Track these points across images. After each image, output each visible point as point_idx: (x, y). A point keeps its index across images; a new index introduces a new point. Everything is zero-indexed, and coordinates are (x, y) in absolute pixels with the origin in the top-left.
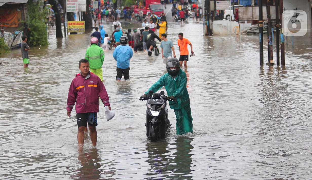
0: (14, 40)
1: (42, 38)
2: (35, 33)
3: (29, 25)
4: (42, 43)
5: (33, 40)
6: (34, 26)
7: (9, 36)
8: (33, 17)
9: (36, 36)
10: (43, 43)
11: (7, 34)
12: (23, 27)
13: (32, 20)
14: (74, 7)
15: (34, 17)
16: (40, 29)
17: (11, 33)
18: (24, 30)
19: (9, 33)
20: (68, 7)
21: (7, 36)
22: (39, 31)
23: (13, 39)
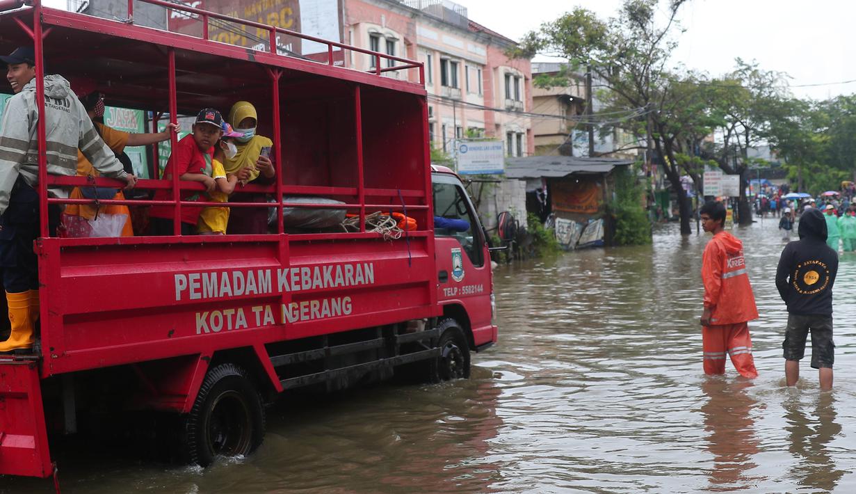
0: (581, 233)
1: (637, 232)
2: (624, 223)
3: (615, 210)
4: (638, 240)
5: (622, 234)
6: (623, 211)
7: (569, 227)
8: (622, 197)
9: (628, 229)
10: (640, 241)
11: (565, 223)
12: (603, 213)
13: (621, 201)
14: (716, 188)
15: (625, 196)
16: (633, 217)
17: (573, 222)
18: (604, 217)
19: (568, 221)
20: (707, 188)
21: (566, 226)
22: (632, 220)
23: (579, 232)
